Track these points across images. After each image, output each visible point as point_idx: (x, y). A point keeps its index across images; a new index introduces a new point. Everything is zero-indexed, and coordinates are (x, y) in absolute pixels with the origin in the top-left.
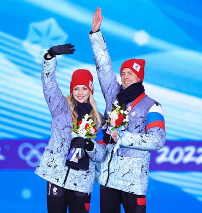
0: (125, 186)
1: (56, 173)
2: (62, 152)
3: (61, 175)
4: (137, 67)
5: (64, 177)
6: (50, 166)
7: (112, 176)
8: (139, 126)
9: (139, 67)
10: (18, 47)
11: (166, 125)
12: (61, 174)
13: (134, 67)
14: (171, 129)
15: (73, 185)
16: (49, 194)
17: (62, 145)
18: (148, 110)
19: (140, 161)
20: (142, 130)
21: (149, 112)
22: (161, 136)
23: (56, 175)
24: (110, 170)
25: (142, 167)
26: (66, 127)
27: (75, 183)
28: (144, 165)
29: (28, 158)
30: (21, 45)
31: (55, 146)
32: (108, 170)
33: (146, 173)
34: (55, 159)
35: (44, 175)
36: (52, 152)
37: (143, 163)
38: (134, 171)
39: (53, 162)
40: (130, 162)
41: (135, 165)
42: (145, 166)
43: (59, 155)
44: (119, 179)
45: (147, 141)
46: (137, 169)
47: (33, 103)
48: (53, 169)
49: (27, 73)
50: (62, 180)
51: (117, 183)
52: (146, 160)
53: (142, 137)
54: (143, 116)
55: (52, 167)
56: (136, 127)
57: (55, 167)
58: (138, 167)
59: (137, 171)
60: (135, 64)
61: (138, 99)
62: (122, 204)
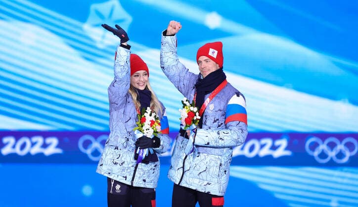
0: (201, 185)
1: (123, 170)
2: (128, 147)
3: (129, 172)
4: (213, 53)
5: (132, 173)
6: (116, 164)
7: (187, 174)
8: (218, 120)
9: (216, 52)
10: (77, 31)
11: (248, 117)
12: (129, 170)
13: (210, 54)
14: (252, 121)
15: (142, 182)
16: (111, 192)
17: (128, 140)
18: (227, 102)
19: (219, 158)
20: (222, 124)
21: (229, 104)
22: (240, 131)
23: (123, 173)
24: (185, 168)
25: (221, 165)
26: (130, 118)
27: (144, 179)
28: (223, 163)
29: (89, 152)
30: (81, 29)
31: (118, 141)
32: (183, 167)
33: (225, 171)
34: (121, 156)
35: (109, 173)
36: (117, 148)
37: (221, 161)
38: (211, 170)
39: (120, 158)
40: (208, 160)
41: (213, 163)
42: (224, 165)
43: (126, 150)
44: (194, 177)
45: (225, 138)
46: (215, 168)
47: (91, 91)
48: (119, 167)
49: (87, 59)
50: (130, 178)
51: (192, 182)
52: (226, 158)
53: (218, 133)
54: (222, 108)
55: (118, 165)
56: (215, 121)
57: (122, 164)
58: (216, 165)
59: (215, 170)
60: (211, 50)
61: (217, 89)
62: (198, 203)
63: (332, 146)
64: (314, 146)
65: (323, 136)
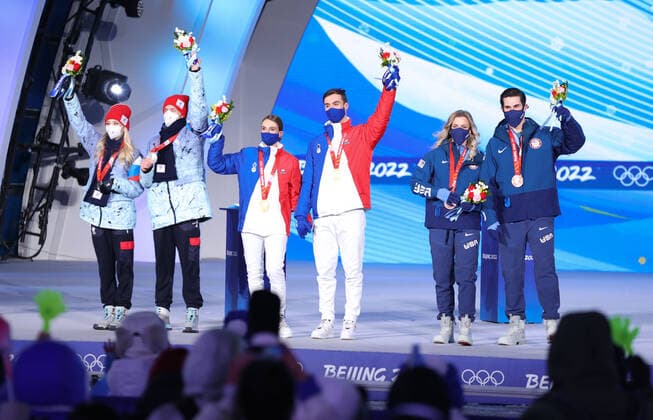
12: (95, 213)
15: (108, 223)
27: (110, 220)
63: (635, 172)
64: (620, 172)
65: (628, 164)
